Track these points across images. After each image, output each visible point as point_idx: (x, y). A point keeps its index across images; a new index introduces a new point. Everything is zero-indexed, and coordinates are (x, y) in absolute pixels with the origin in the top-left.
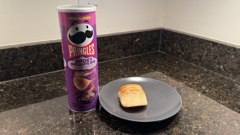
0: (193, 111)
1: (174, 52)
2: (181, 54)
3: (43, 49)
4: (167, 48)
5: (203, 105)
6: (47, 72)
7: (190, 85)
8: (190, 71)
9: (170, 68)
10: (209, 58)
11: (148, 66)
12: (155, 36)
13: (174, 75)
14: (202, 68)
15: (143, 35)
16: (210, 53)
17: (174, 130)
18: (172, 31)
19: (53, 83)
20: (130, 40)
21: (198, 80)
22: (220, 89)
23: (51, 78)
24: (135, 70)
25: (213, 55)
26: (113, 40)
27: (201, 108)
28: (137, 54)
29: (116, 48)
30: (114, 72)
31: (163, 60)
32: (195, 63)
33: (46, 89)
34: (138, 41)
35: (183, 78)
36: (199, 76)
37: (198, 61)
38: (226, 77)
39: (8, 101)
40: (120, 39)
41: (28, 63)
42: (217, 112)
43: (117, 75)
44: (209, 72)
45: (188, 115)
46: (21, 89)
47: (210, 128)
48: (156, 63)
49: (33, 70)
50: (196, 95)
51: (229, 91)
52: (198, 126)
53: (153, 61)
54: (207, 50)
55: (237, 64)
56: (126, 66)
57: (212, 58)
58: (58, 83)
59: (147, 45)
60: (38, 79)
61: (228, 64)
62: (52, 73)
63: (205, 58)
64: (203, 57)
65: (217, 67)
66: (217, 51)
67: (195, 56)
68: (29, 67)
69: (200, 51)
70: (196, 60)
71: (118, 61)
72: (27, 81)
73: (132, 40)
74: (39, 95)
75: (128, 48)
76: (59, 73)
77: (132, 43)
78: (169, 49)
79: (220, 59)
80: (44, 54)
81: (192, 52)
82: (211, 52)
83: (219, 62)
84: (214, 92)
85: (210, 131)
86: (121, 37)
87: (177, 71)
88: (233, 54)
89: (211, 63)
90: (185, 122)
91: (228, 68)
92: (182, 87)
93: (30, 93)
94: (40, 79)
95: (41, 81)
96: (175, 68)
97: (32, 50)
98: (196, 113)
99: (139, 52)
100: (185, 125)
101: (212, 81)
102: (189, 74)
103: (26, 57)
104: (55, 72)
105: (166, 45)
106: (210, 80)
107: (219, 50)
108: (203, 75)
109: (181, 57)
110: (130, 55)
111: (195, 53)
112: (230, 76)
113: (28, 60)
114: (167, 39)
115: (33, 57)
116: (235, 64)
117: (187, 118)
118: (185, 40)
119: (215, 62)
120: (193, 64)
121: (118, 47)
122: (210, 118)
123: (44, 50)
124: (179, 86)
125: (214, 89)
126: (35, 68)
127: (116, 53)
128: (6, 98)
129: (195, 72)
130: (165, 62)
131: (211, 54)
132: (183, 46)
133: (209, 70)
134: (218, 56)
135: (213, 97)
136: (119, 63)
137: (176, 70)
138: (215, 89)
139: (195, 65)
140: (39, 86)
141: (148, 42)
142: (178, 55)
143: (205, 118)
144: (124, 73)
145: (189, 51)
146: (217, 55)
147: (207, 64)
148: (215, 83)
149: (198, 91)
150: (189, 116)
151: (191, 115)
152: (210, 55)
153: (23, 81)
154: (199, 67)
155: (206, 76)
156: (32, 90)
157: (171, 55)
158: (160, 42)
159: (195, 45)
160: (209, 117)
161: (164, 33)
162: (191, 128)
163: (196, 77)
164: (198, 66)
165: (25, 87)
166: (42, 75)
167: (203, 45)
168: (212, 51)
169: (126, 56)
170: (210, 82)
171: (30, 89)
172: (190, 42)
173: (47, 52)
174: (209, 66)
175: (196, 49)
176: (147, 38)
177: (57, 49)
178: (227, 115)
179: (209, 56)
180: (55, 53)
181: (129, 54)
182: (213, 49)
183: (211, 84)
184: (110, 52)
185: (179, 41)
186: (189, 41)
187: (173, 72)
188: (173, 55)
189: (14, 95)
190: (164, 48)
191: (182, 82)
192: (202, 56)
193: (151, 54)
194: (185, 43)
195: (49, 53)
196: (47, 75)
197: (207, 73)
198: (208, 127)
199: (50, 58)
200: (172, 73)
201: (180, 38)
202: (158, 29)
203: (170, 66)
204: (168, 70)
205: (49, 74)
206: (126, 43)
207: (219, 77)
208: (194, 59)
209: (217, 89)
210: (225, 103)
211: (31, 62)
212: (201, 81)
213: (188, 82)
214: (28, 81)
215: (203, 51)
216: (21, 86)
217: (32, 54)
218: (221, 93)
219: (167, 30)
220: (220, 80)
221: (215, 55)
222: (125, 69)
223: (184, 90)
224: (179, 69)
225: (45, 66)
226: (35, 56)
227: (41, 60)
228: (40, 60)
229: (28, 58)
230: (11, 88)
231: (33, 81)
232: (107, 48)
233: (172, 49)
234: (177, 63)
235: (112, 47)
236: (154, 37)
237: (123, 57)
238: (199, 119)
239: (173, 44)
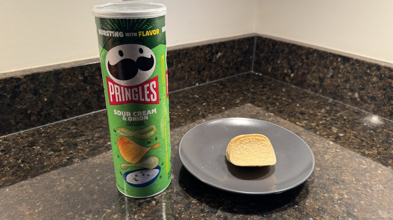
0: (328, 170)
1: (276, 73)
2: (289, 76)
3: (65, 77)
4: (265, 68)
5: (341, 159)
6: (74, 116)
7: (314, 127)
8: (307, 103)
9: (276, 99)
10: (337, 81)
11: (241, 98)
12: (246, 47)
13: (284, 110)
14: (324, 97)
15: (228, 47)
16: (338, 75)
17: (307, 204)
18: (273, 39)
19: (88, 136)
20: (207, 56)
21: (324, 118)
22: (360, 130)
23: (83, 126)
24: (222, 106)
25: (343, 77)
26: (181, 57)
27: (340, 164)
28: (219, 78)
29: (186, 69)
30: (188, 110)
31: (261, 86)
32: (312, 90)
33: (79, 147)
34: (220, 57)
35: (300, 116)
36: (323, 111)
37: (317, 87)
38: (363, 111)
39: (14, 173)
40: (192, 54)
41: (39, 102)
42: (364, 169)
43: (194, 116)
44: (337, 103)
45: (323, 178)
46: (34, 149)
47: (360, 196)
48: (251, 92)
49: (49, 114)
50: (327, 143)
51: (374, 133)
52: (342, 195)
53: (246, 89)
54: (334, 69)
55: (382, 91)
56: (205, 100)
57: (341, 82)
58: (97, 135)
59: (234, 62)
60: (60, 129)
61: (367, 91)
62: (82, 118)
63: (329, 82)
64: (326, 80)
65: (350, 96)
66: (350, 70)
67: (312, 79)
68: (41, 109)
69: (320, 71)
70: (314, 85)
71: (190, 91)
72: (41, 134)
73: (211, 56)
74: (68, 159)
75: (204, 69)
76: (94, 116)
77: (210, 60)
78: (269, 68)
79: (353, 84)
80: (66, 85)
81: (308, 73)
82: (339, 73)
83: (352, 88)
84: (352, 137)
85: (362, 201)
86: (193, 51)
87: (287, 105)
88: (376, 75)
89: (339, 90)
90: (321, 188)
91: (367, 96)
92: (302, 131)
93: (51, 155)
94: (64, 130)
95: (66, 133)
96: (284, 99)
97: (46, 79)
98: (333, 173)
99: (222, 75)
100: (322, 194)
101: (345, 118)
102: (307, 108)
103: (36, 92)
104: (87, 116)
105: (263, 62)
106: (342, 116)
107: (352, 69)
108: (328, 108)
109: (289, 81)
110: (208, 80)
111: (312, 74)
112: (369, 109)
113: (39, 97)
114: (266, 51)
115: (49, 92)
116: (379, 91)
117: (321, 181)
118: (296, 54)
119: (345, 88)
120: (309, 91)
121: (189, 67)
122: (357, 180)
123: (67, 78)
124: (297, 129)
125: (352, 132)
126: (52, 111)
127: (186, 78)
128: (9, 167)
129: (315, 105)
130: (265, 89)
131: (340, 75)
132: (293, 63)
133: (336, 101)
134: (351, 79)
135: (352, 145)
136: (192, 94)
137: (286, 103)
138: (352, 130)
139: (312, 93)
140: (64, 142)
141: (235, 58)
142: (284, 77)
143: (349, 180)
144: (205, 112)
145: (302, 71)
146: (349, 76)
147: (333, 92)
148: (349, 121)
149: (328, 136)
150: (325, 178)
151: (327, 177)
152: (339, 78)
153: (33, 135)
154: (319, 96)
155: (333, 111)
156: (53, 150)
157: (271, 77)
158: (253, 57)
159: (313, 62)
160: (355, 178)
161: (261, 42)
162: (332, 199)
163: (320, 112)
164: (318, 94)
165: (39, 146)
166: (66, 122)
167: (326, 62)
168: (340, 71)
169: (202, 83)
170: (341, 121)
171: (49, 149)
172: (304, 57)
173: (71, 81)
174: (336, 94)
175: (314, 67)
176: (234, 51)
177: (89, 76)
178: (380, 172)
179: (335, 79)
180: (85, 83)
181: (206, 79)
182: (343, 67)
183: (344, 124)
184: (176, 76)
185: (285, 56)
186: (303, 54)
187: (283, 107)
188: (276, 78)
189: (23, 162)
190: (260, 67)
191: (300, 122)
192: (325, 78)
193: (240, 78)
194: (295, 59)
195: (75, 83)
196: (74, 120)
197: (334, 105)
198: (357, 194)
199: (78, 92)
200: (281, 108)
201: (287, 50)
202: (251, 36)
203: (275, 97)
204: (273, 104)
205: (78, 119)
206: (202, 61)
207: (353, 111)
208: (311, 83)
209: (355, 131)
210: (372, 154)
211: (46, 100)
212: (328, 119)
213: (309, 122)
214: (43, 135)
215: (325, 70)
216: (32, 144)
217: (45, 87)
218: (362, 137)
219: (264, 37)
220: (356, 117)
221: (347, 76)
222: (204, 104)
223: (306, 135)
224: (290, 101)
225: (69, 105)
226: (51, 90)
227: (63, 97)
228: (60, 96)
229: (40, 94)
230: (14, 148)
231: (52, 134)
232: (172, 70)
233: (273, 69)
234: (284, 90)
235: (179, 69)
236: (245, 50)
237: (197, 84)
238: (341, 183)
239: (275, 60)
